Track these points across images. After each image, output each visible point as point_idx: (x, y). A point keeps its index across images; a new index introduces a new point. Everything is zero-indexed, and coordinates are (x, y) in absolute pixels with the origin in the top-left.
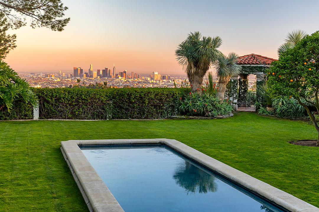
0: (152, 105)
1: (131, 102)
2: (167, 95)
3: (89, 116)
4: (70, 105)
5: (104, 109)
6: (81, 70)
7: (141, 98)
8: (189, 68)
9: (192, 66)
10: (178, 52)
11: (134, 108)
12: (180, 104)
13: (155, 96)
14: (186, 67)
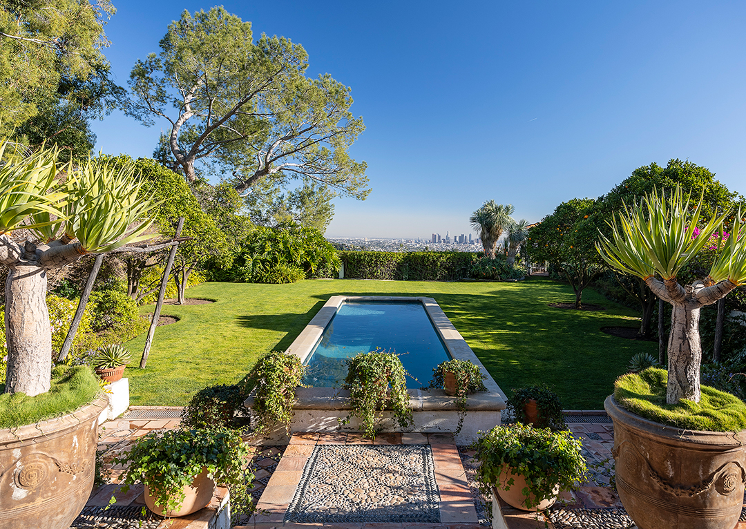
0: (444, 268)
1: (425, 265)
2: (459, 259)
3: (387, 276)
4: (369, 267)
5: (400, 271)
6: (439, 237)
7: (434, 261)
8: (483, 233)
9: (486, 231)
10: (473, 220)
11: (427, 270)
12: (472, 268)
13: (447, 260)
14: (480, 232)
